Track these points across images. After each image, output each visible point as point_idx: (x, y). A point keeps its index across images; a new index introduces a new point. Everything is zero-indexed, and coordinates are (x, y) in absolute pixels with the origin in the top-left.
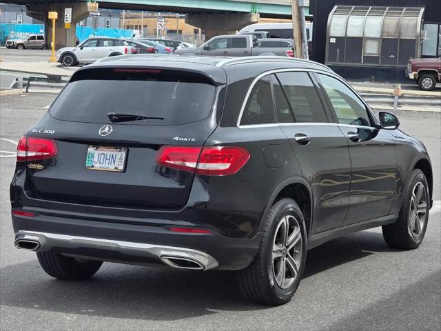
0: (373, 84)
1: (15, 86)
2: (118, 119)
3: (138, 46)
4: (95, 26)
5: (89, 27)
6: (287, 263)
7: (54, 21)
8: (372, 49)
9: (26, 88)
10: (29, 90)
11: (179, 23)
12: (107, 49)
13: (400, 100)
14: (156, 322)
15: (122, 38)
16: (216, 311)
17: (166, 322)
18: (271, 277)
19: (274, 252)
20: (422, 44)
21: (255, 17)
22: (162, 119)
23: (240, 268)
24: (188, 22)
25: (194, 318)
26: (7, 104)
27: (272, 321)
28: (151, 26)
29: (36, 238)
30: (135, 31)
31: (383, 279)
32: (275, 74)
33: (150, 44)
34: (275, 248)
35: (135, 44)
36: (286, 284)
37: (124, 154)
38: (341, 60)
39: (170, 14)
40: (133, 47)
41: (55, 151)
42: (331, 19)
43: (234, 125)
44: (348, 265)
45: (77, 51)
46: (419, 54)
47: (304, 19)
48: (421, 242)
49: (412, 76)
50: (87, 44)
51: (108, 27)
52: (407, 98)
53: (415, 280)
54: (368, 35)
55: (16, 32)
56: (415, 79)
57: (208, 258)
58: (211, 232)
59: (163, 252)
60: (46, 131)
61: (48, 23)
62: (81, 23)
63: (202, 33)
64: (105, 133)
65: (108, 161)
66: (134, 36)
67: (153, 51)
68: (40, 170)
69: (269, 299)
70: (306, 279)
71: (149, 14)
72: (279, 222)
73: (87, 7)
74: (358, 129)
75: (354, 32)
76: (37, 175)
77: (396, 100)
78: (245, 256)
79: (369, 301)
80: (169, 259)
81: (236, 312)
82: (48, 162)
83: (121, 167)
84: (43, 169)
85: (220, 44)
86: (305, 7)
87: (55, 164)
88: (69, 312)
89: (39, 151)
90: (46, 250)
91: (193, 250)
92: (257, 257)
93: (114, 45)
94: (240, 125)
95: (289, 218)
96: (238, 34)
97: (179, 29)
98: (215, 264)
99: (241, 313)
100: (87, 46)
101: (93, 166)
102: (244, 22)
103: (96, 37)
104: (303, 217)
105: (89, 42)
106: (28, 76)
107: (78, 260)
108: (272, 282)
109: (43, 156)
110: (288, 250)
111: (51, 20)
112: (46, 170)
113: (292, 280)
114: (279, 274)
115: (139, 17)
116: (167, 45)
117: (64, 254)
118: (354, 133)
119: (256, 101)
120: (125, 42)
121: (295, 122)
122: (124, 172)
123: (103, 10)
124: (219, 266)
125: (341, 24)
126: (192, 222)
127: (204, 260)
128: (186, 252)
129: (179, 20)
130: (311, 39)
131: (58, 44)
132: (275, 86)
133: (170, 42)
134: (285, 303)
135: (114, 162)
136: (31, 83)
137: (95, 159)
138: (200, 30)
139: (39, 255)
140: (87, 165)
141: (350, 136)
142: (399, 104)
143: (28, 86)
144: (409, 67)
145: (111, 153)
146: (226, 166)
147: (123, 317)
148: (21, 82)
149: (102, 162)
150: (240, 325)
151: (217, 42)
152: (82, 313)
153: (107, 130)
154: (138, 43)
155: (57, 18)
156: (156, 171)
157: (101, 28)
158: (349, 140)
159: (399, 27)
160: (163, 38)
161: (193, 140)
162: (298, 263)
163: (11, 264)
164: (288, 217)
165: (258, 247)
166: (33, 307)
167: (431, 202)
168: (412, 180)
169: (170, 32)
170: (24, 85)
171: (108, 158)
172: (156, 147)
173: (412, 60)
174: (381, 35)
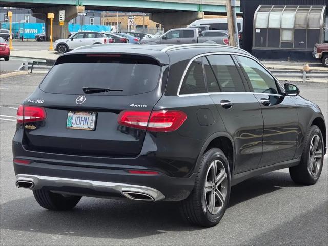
0: (288, 63)
1: (23, 69)
2: (90, 91)
3: (114, 37)
4: (82, 23)
5: (78, 24)
6: (216, 196)
7: (52, 20)
8: (287, 37)
9: (30, 69)
10: (33, 72)
11: (145, 19)
12: (91, 40)
13: (308, 75)
14: (119, 240)
15: (103, 32)
16: (164, 231)
17: (126, 240)
18: (204, 206)
19: (206, 187)
20: (324, 33)
21: (201, 15)
22: (122, 91)
23: (181, 200)
24: (151, 19)
25: (148, 237)
26: (16, 82)
27: (205, 238)
28: (124, 22)
29: (31, 180)
30: (112, 27)
31: (289, 207)
32: (205, 56)
33: (123, 36)
34: (207, 184)
35: (112, 36)
36: (215, 211)
37: (94, 117)
38: (264, 46)
39: (138, 14)
40: (110, 38)
41: (44, 115)
42: (257, 15)
43: (175, 94)
44: (264, 196)
45: (68, 42)
46: (322, 40)
47: (236, 15)
48: (318, 179)
49: (317, 56)
50: (75, 37)
51: (92, 24)
52: (312, 73)
53: (312, 207)
54: (284, 26)
55: (24, 28)
56: (319, 59)
57: (157, 193)
58: (159, 173)
59: (124, 189)
60: (38, 101)
61: (48, 21)
62: (72, 21)
63: (162, 27)
64: (80, 102)
65: (82, 122)
66: (112, 30)
67: (125, 41)
68: (34, 130)
69: (203, 222)
70: (232, 208)
71: (122, 13)
72: (210, 165)
73: (76, 9)
74: (269, 96)
75: (274, 25)
76: (32, 133)
77: (305, 74)
78: (185, 191)
79: (278, 223)
80: (128, 194)
81: (178, 232)
82: (39, 124)
83: (92, 127)
84: (35, 129)
85: (175, 35)
86: (236, 6)
87: (45, 125)
88: (55, 234)
89: (33, 116)
90: (39, 188)
91: (145, 187)
92: (193, 191)
93: (96, 37)
94: (180, 94)
95: (217, 163)
96: (188, 27)
97: (145, 24)
98: (162, 197)
99: (183, 233)
100: (76, 38)
101: (72, 126)
102: (193, 18)
103: (83, 31)
104: (227, 162)
105: (78, 35)
106: (32, 61)
107: (63, 195)
108: (205, 210)
109: (36, 119)
110: (217, 186)
111: (50, 19)
112: (38, 130)
113: (220, 208)
114: (210, 204)
115: (115, 16)
116: (135, 37)
117: (51, 191)
118: (266, 99)
119: (193, 77)
120: (104, 35)
121: (221, 91)
122: (95, 130)
123: (89, 11)
124: (165, 199)
125: (264, 19)
126: (145, 166)
127: (153, 194)
128: (141, 188)
129: (145, 17)
130: (242, 31)
131: (55, 37)
132: (205, 65)
133: (138, 34)
134: (215, 225)
135: (87, 123)
136: (34, 66)
137: (74, 121)
138: (160, 25)
139: (35, 192)
140: (67, 126)
141: (263, 101)
142: (307, 77)
143: (32, 68)
144: (315, 50)
145: (85, 116)
146: (169, 125)
147: (95, 237)
148: (27, 65)
149: (78, 123)
150: (182, 241)
151: (172, 33)
152: (66, 234)
153: (81, 100)
154: (114, 35)
155: (53, 17)
156: (118, 129)
157: (87, 25)
158: (262, 105)
159: (307, 21)
160: (133, 31)
161: (145, 106)
162: (224, 195)
163: (15, 199)
164: (216, 161)
165: (194, 184)
166: (29, 230)
167: (325, 149)
168: (310, 133)
169: (138, 26)
170: (29, 68)
171: (83, 120)
172: (117, 112)
173: (317, 45)
174: (294, 26)
